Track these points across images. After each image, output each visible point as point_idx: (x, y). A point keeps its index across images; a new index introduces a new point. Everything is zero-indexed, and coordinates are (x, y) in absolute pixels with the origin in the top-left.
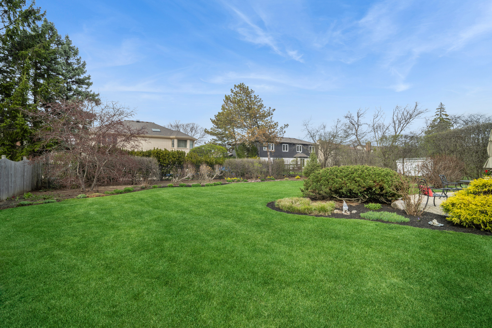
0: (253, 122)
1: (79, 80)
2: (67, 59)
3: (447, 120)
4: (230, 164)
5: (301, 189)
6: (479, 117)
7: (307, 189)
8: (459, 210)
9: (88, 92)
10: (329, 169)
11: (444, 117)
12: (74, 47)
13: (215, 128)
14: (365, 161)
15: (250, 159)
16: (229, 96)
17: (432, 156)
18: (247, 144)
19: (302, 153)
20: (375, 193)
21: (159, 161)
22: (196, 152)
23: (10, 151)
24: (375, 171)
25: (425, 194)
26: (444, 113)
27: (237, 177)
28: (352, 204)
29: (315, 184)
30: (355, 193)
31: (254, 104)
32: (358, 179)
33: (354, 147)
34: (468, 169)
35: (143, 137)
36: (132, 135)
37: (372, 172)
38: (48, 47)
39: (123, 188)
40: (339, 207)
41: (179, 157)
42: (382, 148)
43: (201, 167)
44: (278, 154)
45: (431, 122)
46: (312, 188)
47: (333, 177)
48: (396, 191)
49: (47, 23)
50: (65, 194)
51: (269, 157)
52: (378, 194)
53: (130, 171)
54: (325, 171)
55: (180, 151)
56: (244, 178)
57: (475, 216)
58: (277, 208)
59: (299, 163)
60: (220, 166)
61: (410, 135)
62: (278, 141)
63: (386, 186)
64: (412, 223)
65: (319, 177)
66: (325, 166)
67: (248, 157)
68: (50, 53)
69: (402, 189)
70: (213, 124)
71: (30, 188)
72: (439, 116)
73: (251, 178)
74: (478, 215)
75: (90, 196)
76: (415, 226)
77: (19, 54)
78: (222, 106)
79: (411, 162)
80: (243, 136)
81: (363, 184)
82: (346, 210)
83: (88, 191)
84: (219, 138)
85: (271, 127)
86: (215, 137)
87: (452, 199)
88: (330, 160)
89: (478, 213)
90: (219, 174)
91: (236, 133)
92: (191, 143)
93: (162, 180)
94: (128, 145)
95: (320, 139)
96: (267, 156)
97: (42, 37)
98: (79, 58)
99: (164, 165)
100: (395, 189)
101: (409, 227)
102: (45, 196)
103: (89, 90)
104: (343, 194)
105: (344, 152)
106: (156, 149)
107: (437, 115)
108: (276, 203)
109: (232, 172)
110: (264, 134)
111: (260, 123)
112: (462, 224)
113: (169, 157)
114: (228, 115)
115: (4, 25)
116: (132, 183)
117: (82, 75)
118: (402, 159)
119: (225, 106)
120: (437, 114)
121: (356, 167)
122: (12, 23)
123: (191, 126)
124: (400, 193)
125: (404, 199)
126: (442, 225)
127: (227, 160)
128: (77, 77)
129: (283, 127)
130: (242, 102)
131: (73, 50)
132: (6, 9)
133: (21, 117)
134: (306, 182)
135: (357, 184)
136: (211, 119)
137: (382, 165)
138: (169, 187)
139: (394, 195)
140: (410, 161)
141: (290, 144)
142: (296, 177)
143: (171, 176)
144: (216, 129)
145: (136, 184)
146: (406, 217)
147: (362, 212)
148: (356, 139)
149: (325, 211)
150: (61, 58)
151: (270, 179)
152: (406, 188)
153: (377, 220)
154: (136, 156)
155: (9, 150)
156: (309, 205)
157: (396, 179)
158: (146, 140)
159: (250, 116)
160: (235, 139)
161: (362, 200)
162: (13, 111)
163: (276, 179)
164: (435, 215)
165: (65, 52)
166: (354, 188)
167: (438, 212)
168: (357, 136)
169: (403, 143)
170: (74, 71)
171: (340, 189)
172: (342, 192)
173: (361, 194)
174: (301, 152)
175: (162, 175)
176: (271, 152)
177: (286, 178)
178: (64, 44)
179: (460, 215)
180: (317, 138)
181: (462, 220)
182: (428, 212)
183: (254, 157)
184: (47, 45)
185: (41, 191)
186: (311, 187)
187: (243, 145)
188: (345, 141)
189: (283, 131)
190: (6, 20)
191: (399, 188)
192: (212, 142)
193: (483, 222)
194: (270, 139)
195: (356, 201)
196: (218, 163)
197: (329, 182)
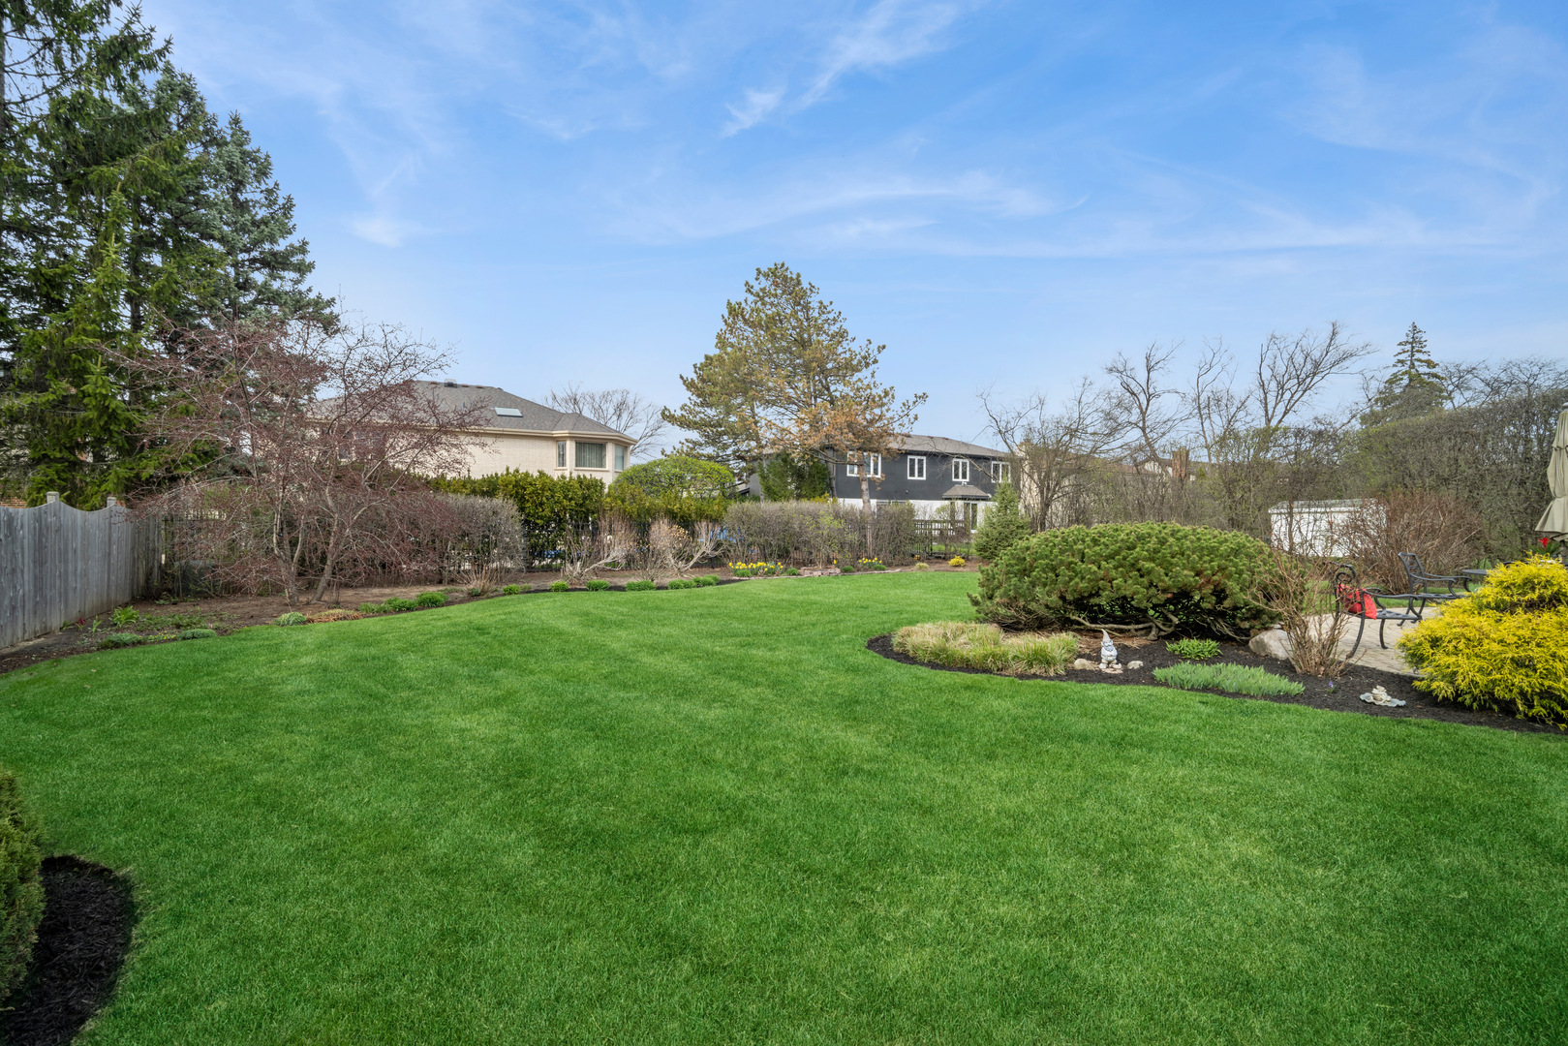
0: (815, 385)
1: (274, 254)
2: (237, 190)
3: (1431, 380)
4: (743, 519)
5: (969, 596)
6: (1535, 370)
7: (991, 598)
8: (1453, 659)
9: (300, 293)
10: (1058, 533)
11: (1424, 369)
12: (258, 151)
13: (695, 404)
14: (1168, 511)
15: (806, 505)
16: (739, 304)
17: (1381, 494)
18: (795, 455)
19: (968, 483)
20: (1201, 608)
21: (522, 509)
22: (636, 480)
23: (65, 480)
24: (1199, 539)
25: (1352, 612)
26: (1424, 357)
27: (766, 561)
28: (1128, 643)
29: (1014, 580)
30: (1138, 609)
31: (819, 329)
32: (1148, 565)
33: (1136, 466)
34: (1495, 534)
35: (477, 435)
36: (443, 429)
37: (1192, 542)
38: (180, 154)
39: (413, 594)
40: (1087, 651)
41: (585, 498)
42: (1223, 469)
43: (654, 528)
44: (894, 487)
45: (1382, 386)
46: (1006, 594)
47: (1071, 559)
48: (1265, 600)
49: (172, 77)
50: (239, 611)
51: (866, 497)
52: (1209, 612)
53: (433, 542)
54: (1046, 539)
55: (588, 477)
56: (789, 564)
57: (1498, 676)
58: (898, 654)
59: (960, 517)
60: (714, 526)
61: (1313, 428)
62: (894, 445)
63: (1232, 586)
64: (1310, 697)
65: (1028, 559)
66: (1043, 525)
67: (799, 497)
68: (183, 173)
69: (1281, 595)
70: (689, 394)
71: (128, 592)
72: (1406, 368)
73: (810, 562)
74: (1507, 671)
75: (315, 617)
76: (1319, 707)
77: (90, 177)
78: (719, 336)
79: (1316, 512)
80: (784, 430)
81: (1163, 581)
82: (1110, 658)
83: (308, 604)
84: (707, 436)
85: (871, 401)
86: (694, 435)
87: (1431, 626)
88: (1057, 507)
89: (1508, 666)
90: (709, 552)
91: (763, 422)
92: (620, 454)
93: (530, 569)
94: (429, 458)
95: (1028, 441)
96: (858, 494)
97: (159, 123)
98: (271, 186)
99: (539, 521)
100: (1260, 595)
101: (1302, 708)
102: (177, 617)
103: (303, 287)
104: (1102, 611)
105: (1102, 480)
106: (511, 471)
107: (1402, 362)
108: (895, 640)
109: (749, 546)
110: (850, 425)
111: (838, 389)
112: (1460, 699)
113: (552, 496)
114: (737, 364)
115: (44, 86)
116: (437, 577)
117: (281, 241)
118: (1286, 504)
119: (727, 336)
120: (1400, 361)
121: (1143, 528)
122: (68, 79)
123: (617, 399)
124: (1276, 607)
125: (1289, 627)
126: (1403, 703)
127: (734, 506)
128: (267, 246)
129: (911, 403)
130: (781, 323)
131: (255, 160)
132: (50, 33)
133: (100, 374)
134: (988, 574)
135: (1145, 580)
136: (681, 377)
137: (1225, 522)
138: (557, 589)
139: (1257, 614)
140: (1313, 510)
141: (932, 456)
142: (953, 561)
143: (558, 556)
144: (697, 409)
145: (452, 581)
146: (1292, 680)
147: (1160, 666)
148: (1143, 442)
149: (1048, 663)
150: (216, 187)
151: (870, 567)
152: (1294, 593)
153: (1206, 689)
154: (451, 495)
155: (64, 475)
156: (996, 643)
157: (1265, 564)
158: (484, 445)
159: (807, 369)
160: (758, 440)
161: (1161, 630)
162: (74, 356)
163: (890, 565)
164: (1382, 673)
165: (230, 167)
166: (1135, 593)
167: (1391, 667)
168: (1143, 429)
169: (1290, 453)
170: (258, 227)
171: (1091, 596)
172: (1099, 605)
173: (1156, 612)
174: (968, 480)
175: (531, 554)
176: (871, 482)
177: (918, 564)
178: (226, 144)
179: (1455, 673)
180: (1019, 437)
181: (1461, 687)
182: (1363, 667)
183: (818, 498)
184: (177, 147)
185: (162, 602)
186: (1002, 590)
187: (785, 461)
188: (1105, 447)
189: (912, 416)
190: (50, 69)
191: (1274, 592)
192: (685, 449)
193: (1522, 693)
194: (870, 440)
195: (1143, 632)
196: (706, 518)
197: (1057, 576)
